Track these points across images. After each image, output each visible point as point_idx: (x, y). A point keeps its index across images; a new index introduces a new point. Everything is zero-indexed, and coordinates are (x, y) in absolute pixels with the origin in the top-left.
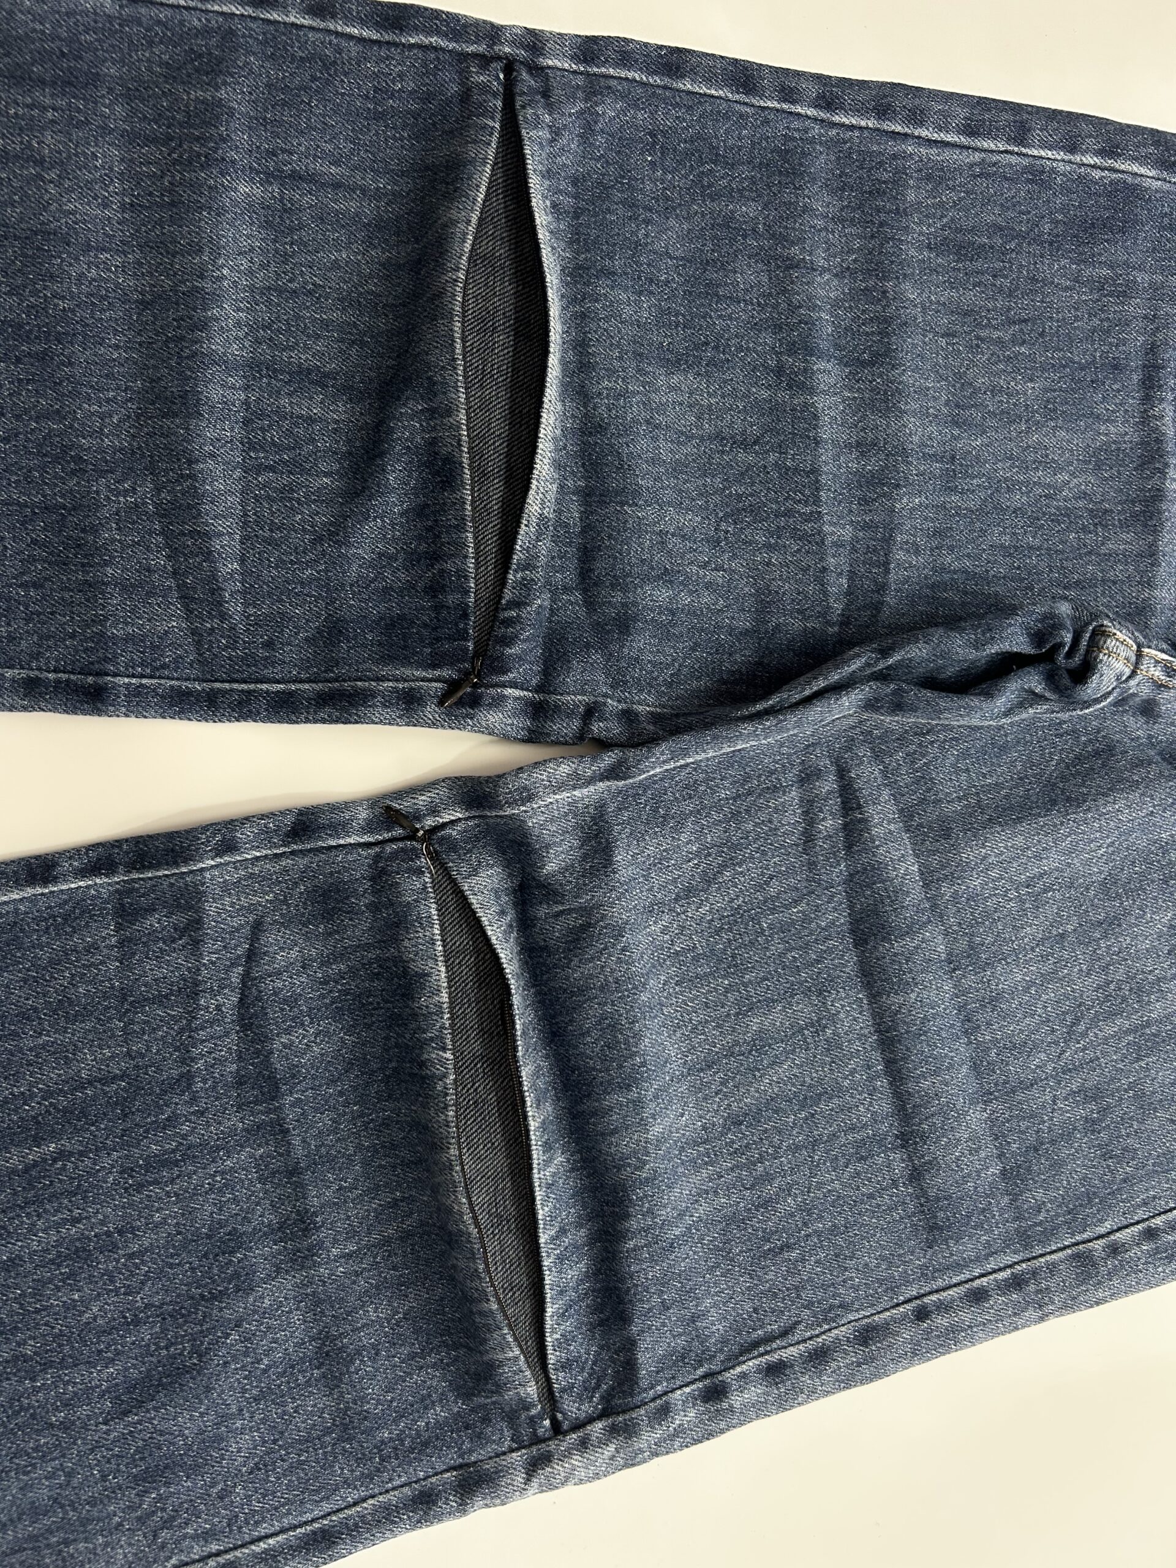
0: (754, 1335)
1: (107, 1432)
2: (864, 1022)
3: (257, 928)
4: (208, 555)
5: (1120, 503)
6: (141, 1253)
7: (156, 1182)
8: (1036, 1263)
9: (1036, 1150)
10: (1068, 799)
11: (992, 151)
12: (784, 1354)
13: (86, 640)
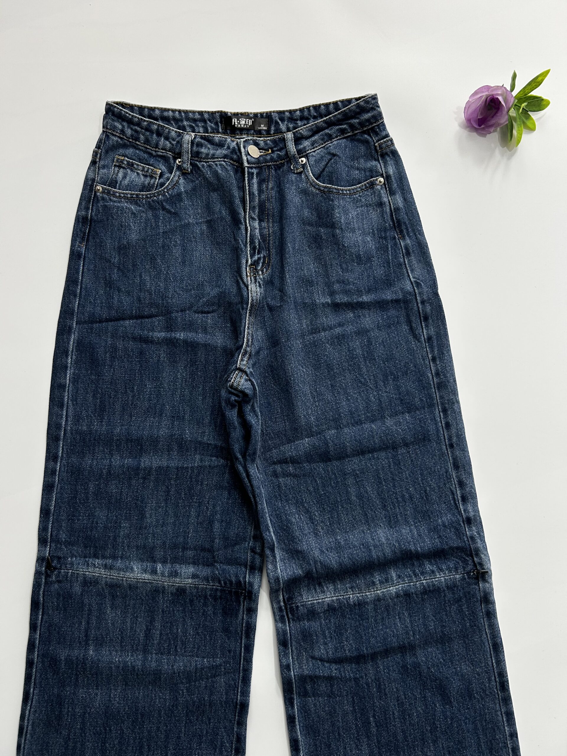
0: (453, 504)
1: (455, 707)
2: (356, 460)
3: (313, 658)
4: (202, 669)
5: (188, 355)
6: (405, 695)
7: (385, 690)
8: (439, 403)
9: (402, 400)
10: (287, 385)
11: (68, 397)
12: (459, 495)
13: (226, 706)
